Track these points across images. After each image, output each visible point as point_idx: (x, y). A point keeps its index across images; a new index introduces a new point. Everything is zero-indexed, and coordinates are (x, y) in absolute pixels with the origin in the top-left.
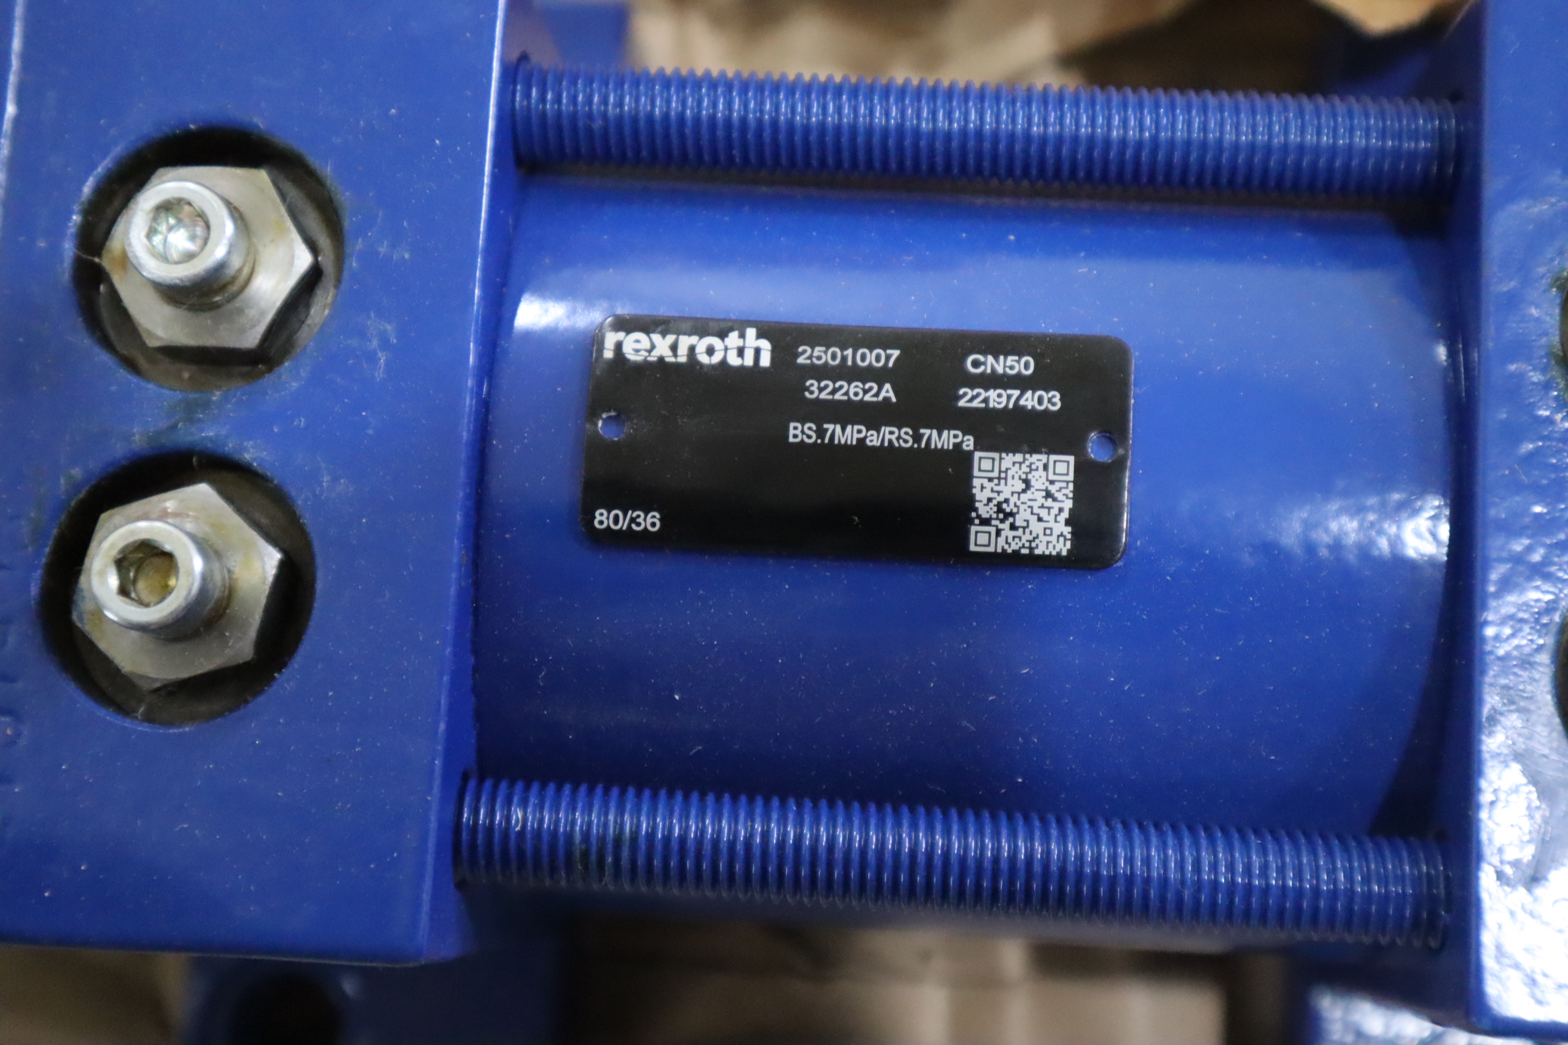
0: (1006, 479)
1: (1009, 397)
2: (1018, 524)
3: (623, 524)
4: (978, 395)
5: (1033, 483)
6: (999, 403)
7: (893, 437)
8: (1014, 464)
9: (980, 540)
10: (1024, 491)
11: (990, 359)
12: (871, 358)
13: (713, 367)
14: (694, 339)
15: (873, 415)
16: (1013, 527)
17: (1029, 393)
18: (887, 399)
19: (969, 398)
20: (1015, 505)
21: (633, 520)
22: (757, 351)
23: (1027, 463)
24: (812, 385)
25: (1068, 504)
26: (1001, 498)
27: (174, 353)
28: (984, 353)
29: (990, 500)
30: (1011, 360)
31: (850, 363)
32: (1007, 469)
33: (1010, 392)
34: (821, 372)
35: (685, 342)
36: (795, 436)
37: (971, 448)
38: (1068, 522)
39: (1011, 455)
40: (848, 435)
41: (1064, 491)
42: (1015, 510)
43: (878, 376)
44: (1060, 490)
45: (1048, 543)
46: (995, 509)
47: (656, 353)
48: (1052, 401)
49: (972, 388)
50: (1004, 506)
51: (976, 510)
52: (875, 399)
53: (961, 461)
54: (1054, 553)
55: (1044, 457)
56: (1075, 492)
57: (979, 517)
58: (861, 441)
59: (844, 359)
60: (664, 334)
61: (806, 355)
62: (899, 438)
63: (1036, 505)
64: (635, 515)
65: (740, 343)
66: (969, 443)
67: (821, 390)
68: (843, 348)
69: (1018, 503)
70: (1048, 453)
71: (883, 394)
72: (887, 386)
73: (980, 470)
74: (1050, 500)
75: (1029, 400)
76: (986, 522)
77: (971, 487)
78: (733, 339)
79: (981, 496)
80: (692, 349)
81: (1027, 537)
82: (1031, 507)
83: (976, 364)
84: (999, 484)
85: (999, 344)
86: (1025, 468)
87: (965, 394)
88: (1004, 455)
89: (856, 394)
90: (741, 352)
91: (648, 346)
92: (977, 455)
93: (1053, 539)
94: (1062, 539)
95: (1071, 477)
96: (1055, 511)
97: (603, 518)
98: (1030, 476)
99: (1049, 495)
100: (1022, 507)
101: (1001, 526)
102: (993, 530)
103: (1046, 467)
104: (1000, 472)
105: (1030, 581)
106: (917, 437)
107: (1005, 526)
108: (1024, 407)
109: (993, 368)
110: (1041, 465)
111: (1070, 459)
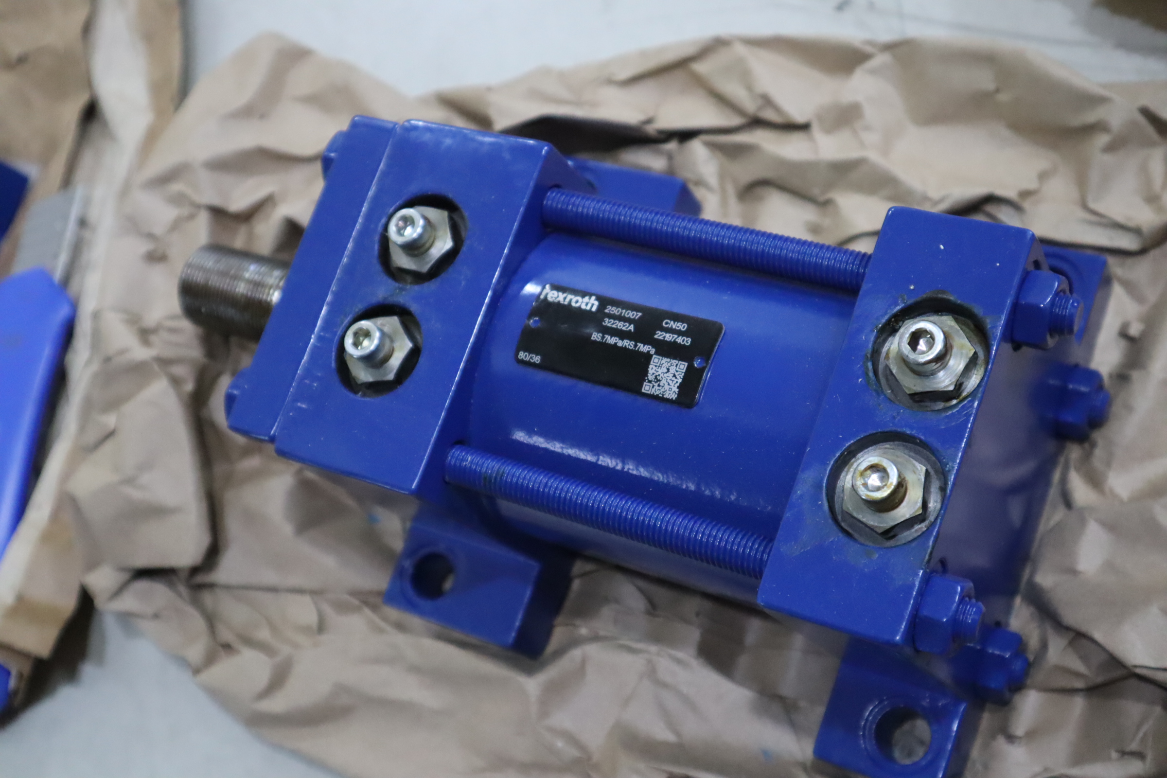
0: (661, 367)
1: (673, 337)
2: (661, 385)
3: (528, 359)
4: (663, 334)
5: (670, 370)
6: (669, 339)
7: (627, 344)
8: (666, 362)
9: (646, 388)
10: (666, 373)
11: (672, 322)
12: (631, 314)
13: (575, 308)
15: (622, 335)
16: (659, 386)
17: (681, 337)
18: (630, 330)
19: (659, 335)
20: (662, 378)
21: (531, 358)
22: (593, 305)
23: (671, 363)
24: (607, 320)
25: (680, 381)
26: (657, 374)
27: (402, 270)
28: (671, 320)
29: (653, 374)
30: (679, 324)
31: (623, 315)
32: (663, 363)
33: (674, 335)
34: (611, 316)
35: (570, 297)
36: (594, 337)
37: (653, 353)
38: (678, 387)
40: (611, 340)
41: (680, 375)
42: (661, 379)
43: (630, 321)
45: (669, 394)
46: (654, 377)
47: (558, 299)
48: (687, 341)
49: (661, 332)
50: (658, 377)
51: (648, 376)
52: (626, 329)
53: (648, 357)
54: (670, 398)
55: (677, 362)
56: (684, 377)
57: (648, 379)
58: (616, 344)
59: (621, 313)
61: (610, 309)
62: (629, 345)
63: (669, 379)
64: (532, 356)
66: (653, 351)
67: (609, 322)
68: (623, 309)
69: (663, 377)
70: (679, 361)
71: (629, 328)
72: (632, 326)
73: (653, 362)
74: (674, 378)
75: (680, 340)
76: (650, 382)
77: (648, 367)
78: (586, 299)
79: (651, 371)
80: (571, 300)
81: (663, 390)
82: (667, 379)
84: (658, 369)
85: (676, 318)
86: (669, 364)
87: (658, 333)
88: (663, 358)
89: (620, 326)
90: (587, 304)
92: (654, 356)
93: (671, 392)
94: (674, 393)
95: (684, 371)
96: (675, 382)
97: (522, 355)
98: (670, 368)
99: (674, 376)
100: (664, 379)
101: (655, 384)
102: (651, 385)
103: (677, 366)
104: (660, 364)
105: (662, 408)
106: (636, 346)
107: (656, 385)
108: (677, 342)
109: (672, 326)
110: (675, 364)
111: (686, 364)
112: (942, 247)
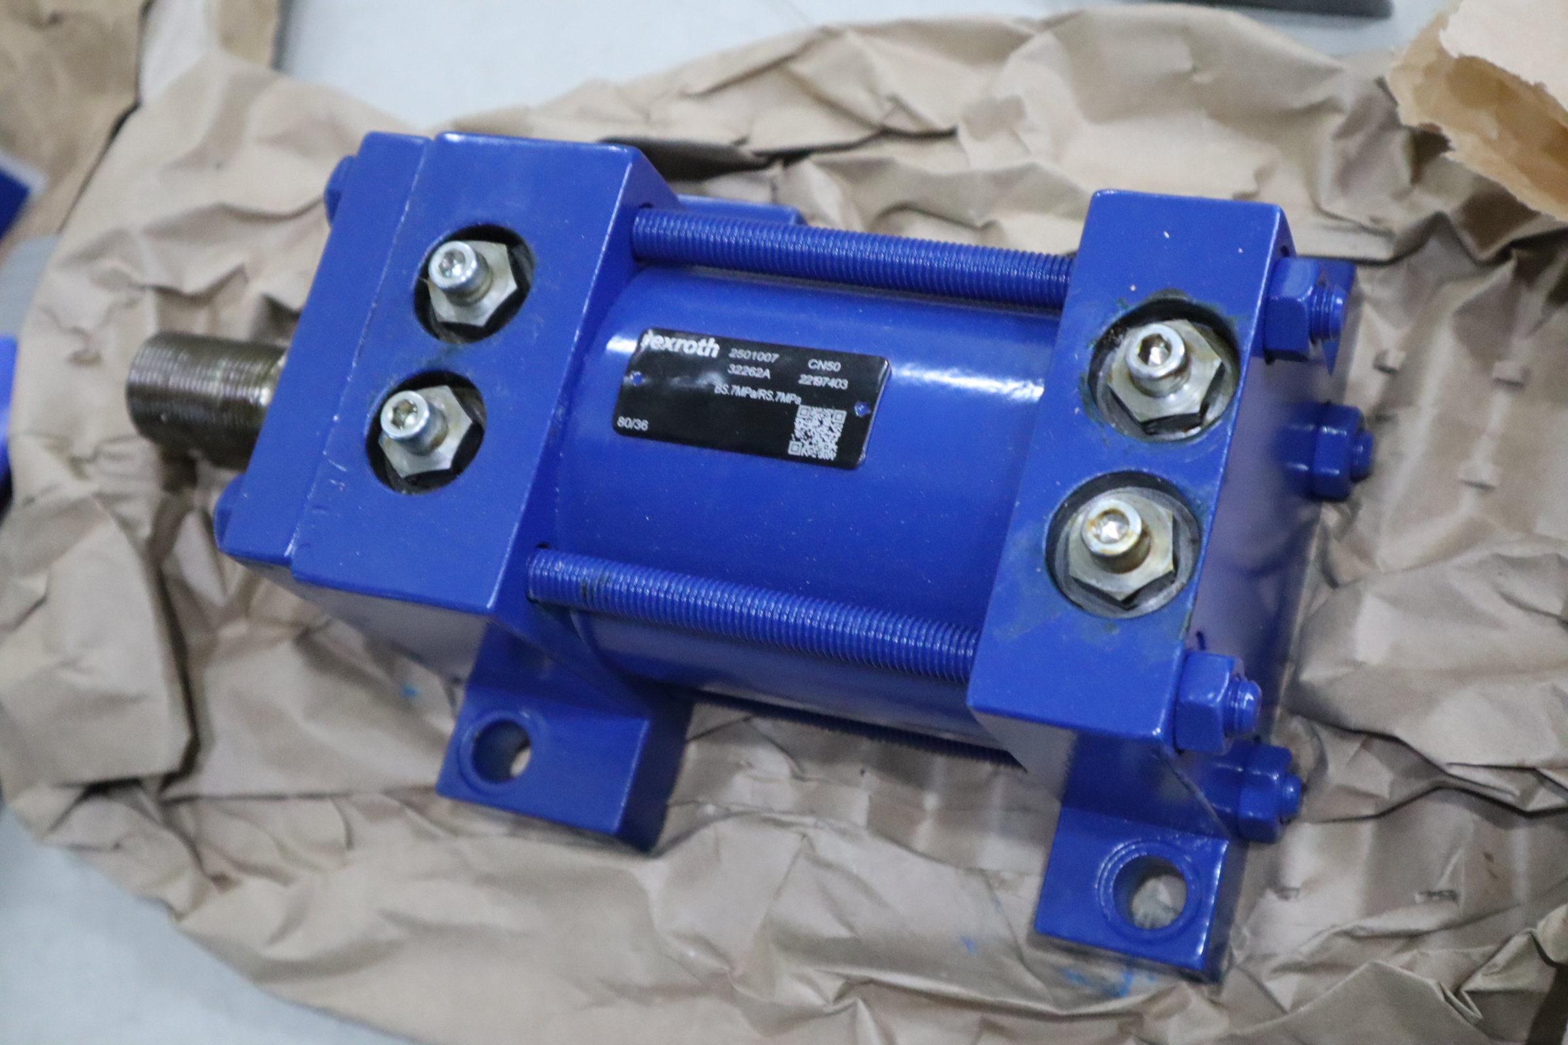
0: (811, 420)
1: (824, 381)
2: (813, 442)
3: (631, 426)
4: (809, 379)
5: (824, 423)
6: (818, 383)
7: (763, 395)
8: (817, 412)
9: (794, 449)
10: (819, 426)
11: (821, 362)
12: (765, 357)
13: (689, 355)
15: (755, 383)
16: (811, 443)
17: (834, 380)
18: (766, 377)
19: (805, 380)
20: (814, 433)
21: (635, 424)
22: (712, 350)
23: (824, 413)
24: (733, 367)
25: (838, 435)
26: (807, 429)
27: (449, 326)
28: (818, 359)
29: (802, 429)
30: (830, 363)
31: (753, 358)
32: (814, 415)
33: (825, 378)
34: (738, 362)
36: (718, 389)
37: (799, 403)
38: (837, 444)
39: (817, 408)
40: (741, 391)
41: (838, 428)
42: (812, 435)
43: (764, 365)
44: (836, 427)
45: (825, 453)
46: (803, 434)
48: (843, 384)
49: (807, 375)
50: (808, 433)
51: (794, 433)
52: (759, 376)
53: (792, 409)
54: (827, 458)
55: (832, 411)
56: (843, 429)
57: (795, 437)
58: (748, 396)
59: (752, 356)
61: (735, 353)
62: (766, 395)
63: (823, 433)
64: (637, 421)
66: (798, 400)
67: (736, 369)
68: (752, 351)
70: (835, 409)
71: (764, 374)
72: (768, 371)
73: (800, 414)
75: (833, 383)
76: (798, 440)
77: (794, 421)
78: (703, 342)
79: (798, 426)
81: (817, 449)
82: (821, 435)
83: (813, 364)
84: (807, 422)
85: (824, 355)
86: (822, 415)
87: (803, 378)
88: (814, 408)
90: (704, 349)
92: (801, 407)
93: (828, 451)
94: (832, 452)
95: (843, 422)
96: (831, 438)
97: (623, 422)
98: (824, 420)
99: (831, 429)
100: (816, 434)
101: (805, 442)
102: (800, 444)
103: (832, 416)
105: (816, 473)
106: (775, 396)
107: (807, 443)
108: (830, 386)
109: (821, 367)
110: (830, 415)
111: (845, 413)
112: (1167, 235)
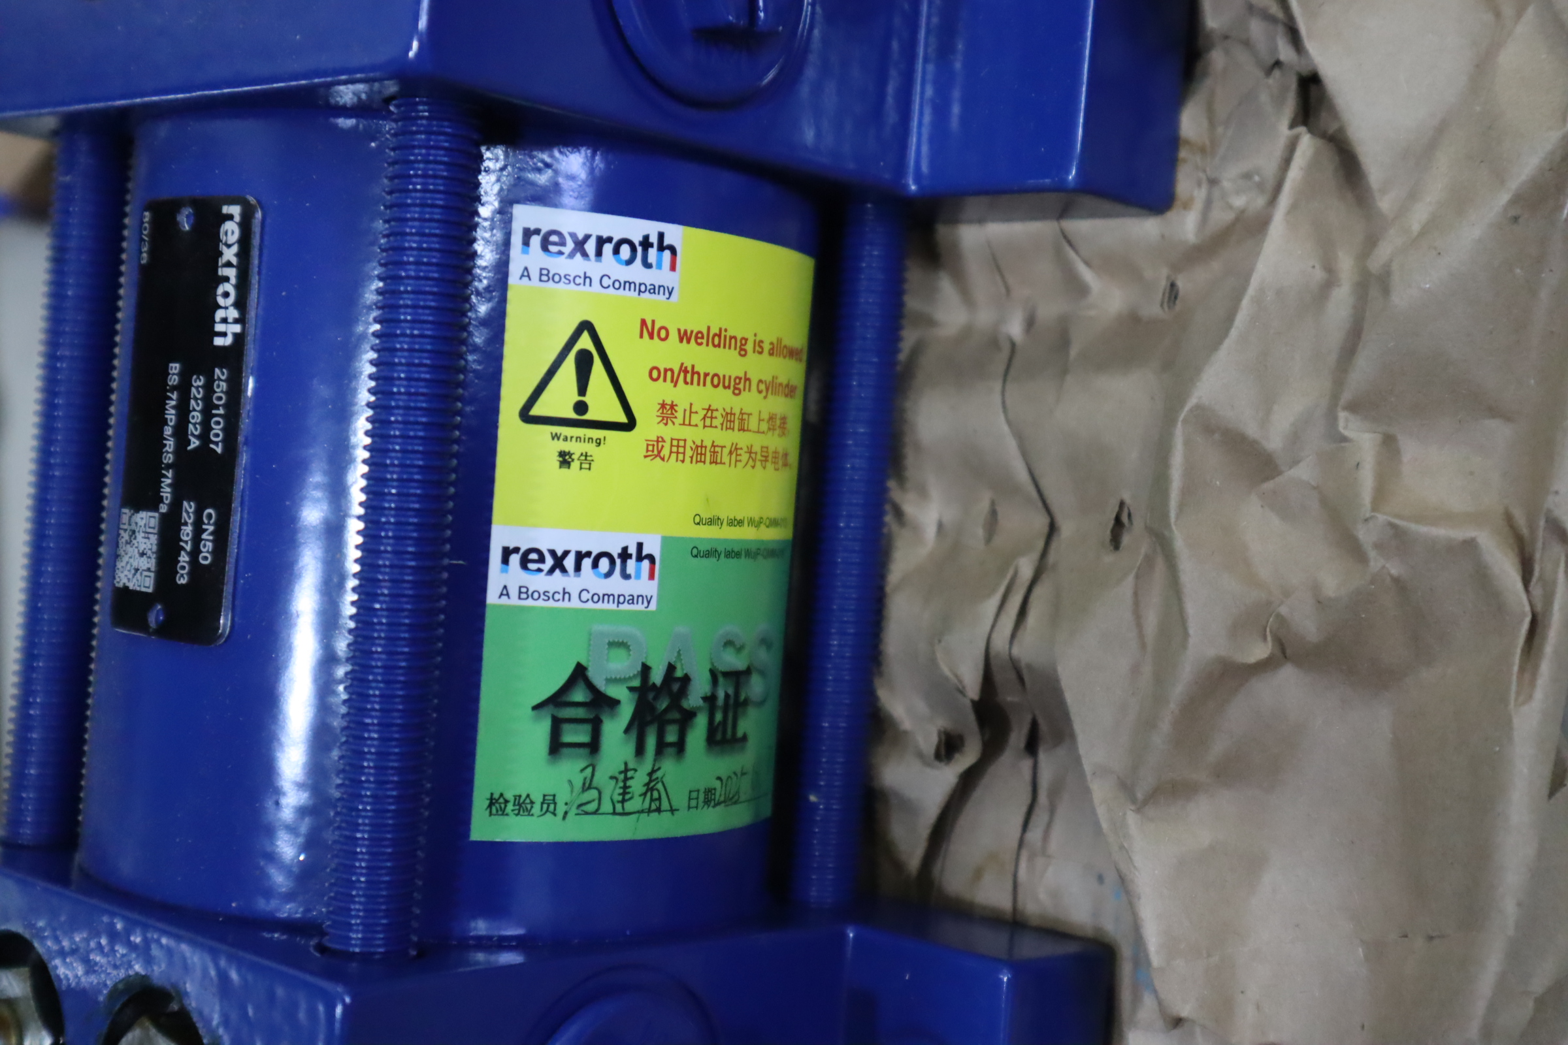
0: (146, 537)
1: (187, 542)
2: (128, 545)
4: (190, 517)
5: (143, 558)
6: (184, 534)
7: (168, 448)
8: (152, 544)
9: (125, 516)
10: (140, 551)
11: (211, 528)
12: (218, 430)
14: (233, 280)
15: (181, 433)
17: (187, 559)
19: (189, 508)
21: (145, 243)
22: (224, 334)
23: (151, 555)
24: (200, 380)
25: (131, 585)
26: (137, 533)
28: (215, 524)
29: (137, 524)
30: (210, 545)
31: (214, 412)
32: (150, 538)
33: (190, 543)
34: (209, 389)
35: (231, 273)
36: (172, 369)
37: (161, 510)
38: (125, 584)
39: (156, 542)
40: (169, 411)
42: (132, 543)
43: (205, 437)
44: (138, 580)
45: (119, 568)
46: (134, 528)
47: (224, 249)
48: (181, 576)
49: (194, 513)
50: (134, 535)
51: (134, 513)
52: (189, 432)
54: (116, 573)
55: (154, 568)
56: (136, 592)
57: (132, 515)
58: (167, 422)
59: (217, 407)
60: (237, 255)
61: (221, 377)
62: (168, 452)
63: (133, 560)
64: (147, 244)
65: (230, 320)
66: (164, 509)
67: (197, 388)
69: (135, 546)
70: (156, 572)
71: (193, 439)
72: (198, 443)
73: (150, 517)
74: (134, 571)
75: (184, 558)
77: (142, 509)
78: (233, 314)
79: (138, 517)
80: (227, 279)
82: (132, 556)
83: (210, 516)
84: (143, 531)
85: (220, 534)
86: (150, 552)
88: (157, 536)
89: (194, 417)
90: (224, 320)
91: (230, 242)
92: (156, 515)
94: (119, 579)
95: (143, 588)
96: (129, 574)
97: (147, 218)
98: (146, 556)
99: (137, 570)
100: (132, 549)
101: (128, 532)
102: (127, 526)
103: (149, 569)
104: (148, 533)
106: (168, 467)
107: (128, 535)
108: (179, 555)
109: (205, 531)
110: (151, 565)
111: (152, 589)
